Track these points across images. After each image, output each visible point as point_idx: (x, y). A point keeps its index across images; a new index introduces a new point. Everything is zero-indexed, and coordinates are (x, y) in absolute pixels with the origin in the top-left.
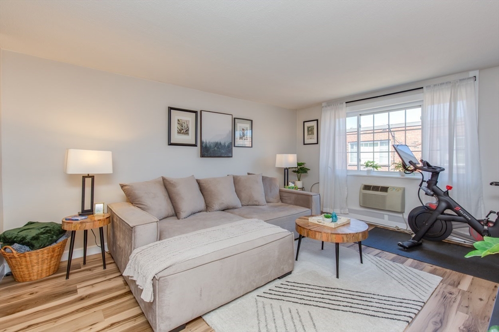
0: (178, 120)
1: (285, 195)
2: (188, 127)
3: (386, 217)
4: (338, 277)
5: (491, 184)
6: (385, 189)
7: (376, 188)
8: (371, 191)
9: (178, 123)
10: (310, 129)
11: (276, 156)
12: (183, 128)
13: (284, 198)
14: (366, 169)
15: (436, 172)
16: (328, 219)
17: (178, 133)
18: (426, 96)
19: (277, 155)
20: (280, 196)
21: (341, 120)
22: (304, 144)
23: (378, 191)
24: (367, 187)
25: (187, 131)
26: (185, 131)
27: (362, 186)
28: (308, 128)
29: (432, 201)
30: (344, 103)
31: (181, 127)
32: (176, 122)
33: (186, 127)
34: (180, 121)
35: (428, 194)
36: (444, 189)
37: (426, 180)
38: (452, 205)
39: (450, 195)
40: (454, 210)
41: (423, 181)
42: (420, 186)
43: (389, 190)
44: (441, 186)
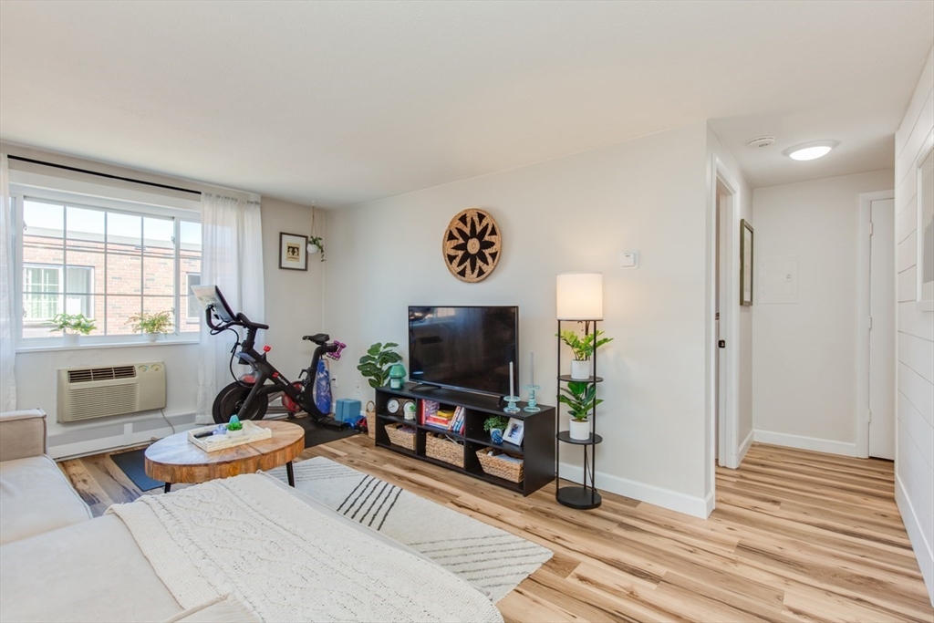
3: (129, 427)
5: (305, 338)
6: (127, 371)
8: (93, 382)
14: (60, 334)
18: (204, 206)
23: (111, 377)
24: (76, 376)
29: (243, 372)
35: (243, 361)
36: (261, 352)
37: (241, 341)
38: (271, 372)
39: (268, 360)
40: (272, 379)
41: (237, 344)
42: (233, 351)
43: (137, 370)
44: (258, 347)
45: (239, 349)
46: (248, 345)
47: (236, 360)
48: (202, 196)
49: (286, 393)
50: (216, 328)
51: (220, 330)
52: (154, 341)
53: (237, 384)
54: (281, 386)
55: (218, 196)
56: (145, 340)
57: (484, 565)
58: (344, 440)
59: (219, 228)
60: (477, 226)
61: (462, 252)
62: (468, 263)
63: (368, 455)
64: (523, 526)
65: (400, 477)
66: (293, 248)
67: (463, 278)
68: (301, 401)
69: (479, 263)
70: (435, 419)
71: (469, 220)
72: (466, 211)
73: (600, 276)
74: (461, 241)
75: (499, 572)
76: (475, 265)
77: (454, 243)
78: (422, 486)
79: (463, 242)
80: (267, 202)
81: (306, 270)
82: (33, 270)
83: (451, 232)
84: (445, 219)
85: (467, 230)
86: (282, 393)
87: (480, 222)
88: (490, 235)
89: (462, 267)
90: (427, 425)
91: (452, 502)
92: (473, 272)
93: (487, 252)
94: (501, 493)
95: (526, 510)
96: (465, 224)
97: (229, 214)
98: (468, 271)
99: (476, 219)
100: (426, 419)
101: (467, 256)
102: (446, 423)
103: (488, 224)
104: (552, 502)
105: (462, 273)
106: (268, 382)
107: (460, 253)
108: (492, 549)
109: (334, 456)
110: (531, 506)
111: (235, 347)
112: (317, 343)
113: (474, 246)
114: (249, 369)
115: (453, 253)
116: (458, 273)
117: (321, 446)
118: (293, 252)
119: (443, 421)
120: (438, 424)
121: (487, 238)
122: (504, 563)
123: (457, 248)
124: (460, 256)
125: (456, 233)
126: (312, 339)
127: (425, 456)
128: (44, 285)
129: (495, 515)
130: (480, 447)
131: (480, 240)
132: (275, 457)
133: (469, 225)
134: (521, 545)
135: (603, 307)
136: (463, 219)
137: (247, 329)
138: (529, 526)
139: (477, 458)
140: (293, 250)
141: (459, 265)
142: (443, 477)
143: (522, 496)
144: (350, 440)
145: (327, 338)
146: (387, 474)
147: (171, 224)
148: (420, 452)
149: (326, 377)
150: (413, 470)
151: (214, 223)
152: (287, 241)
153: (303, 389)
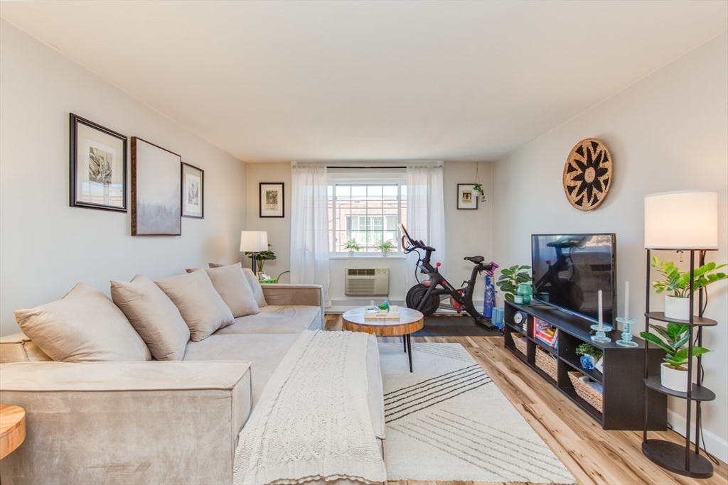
0: (92, 150)
1: (272, 293)
2: (109, 168)
3: (372, 302)
4: (411, 371)
5: (465, 259)
6: (371, 272)
7: (361, 272)
9: (92, 157)
10: (271, 195)
11: (241, 233)
12: (101, 170)
13: (271, 297)
14: (347, 250)
15: (429, 251)
16: (383, 310)
17: (92, 179)
18: (409, 175)
19: (243, 232)
20: (265, 296)
21: (321, 187)
22: (261, 217)
23: (364, 274)
24: (352, 272)
25: (109, 175)
26: (103, 176)
27: (347, 271)
28: (268, 193)
29: (426, 279)
30: (325, 168)
31: (97, 167)
32: (88, 153)
33: (106, 168)
34: (95, 152)
35: (423, 272)
36: (435, 266)
37: (422, 258)
38: (440, 280)
39: (439, 272)
40: (442, 285)
41: (420, 260)
42: (417, 264)
43: (376, 272)
44: (433, 263)
45: (421, 263)
46: (427, 261)
47: (419, 269)
48: (407, 169)
49: (453, 297)
50: (407, 249)
51: (410, 251)
52: (385, 256)
53: (420, 285)
54: (447, 291)
55: (416, 167)
56: (381, 256)
57: (498, 455)
58: (487, 337)
59: (417, 186)
60: (593, 154)
61: (581, 182)
62: (585, 193)
63: (494, 353)
64: (570, 448)
65: (500, 373)
66: (467, 194)
67: (580, 207)
68: (463, 304)
69: (595, 191)
70: (543, 335)
71: (585, 150)
72: (582, 142)
73: (715, 194)
74: (580, 172)
75: (503, 465)
76: (591, 194)
77: (574, 174)
78: (511, 384)
79: (581, 172)
80: (447, 165)
81: (477, 209)
82: (375, 218)
83: (570, 164)
84: (563, 154)
85: (584, 161)
86: (449, 295)
87: (595, 150)
88: (603, 162)
89: (581, 196)
90: (537, 339)
91: (524, 405)
92: (589, 201)
93: (601, 179)
94: (580, 416)
95: (592, 440)
96: (582, 154)
97: (423, 177)
98: (585, 200)
99: (591, 148)
100: (537, 333)
101: (584, 185)
102: (550, 340)
103: (601, 151)
104: (634, 447)
105: (580, 203)
106: (439, 287)
107: (579, 183)
108: (517, 448)
109: (469, 345)
110: (601, 440)
111: (418, 262)
112: (475, 262)
113: (590, 175)
114: (427, 277)
115: (572, 184)
116: (576, 203)
117: (468, 338)
118: (467, 197)
119: (548, 338)
120: (544, 340)
121: (601, 165)
122: (516, 463)
123: (576, 179)
124: (579, 186)
125: (575, 165)
126: (470, 259)
127: (534, 366)
128: (379, 226)
129: (551, 428)
130: (573, 370)
131: (595, 169)
132: (392, 329)
133: (586, 155)
134: (548, 460)
135: (718, 234)
136: (580, 151)
137: (425, 251)
138: (578, 451)
139: (570, 379)
140: (467, 195)
141: (578, 195)
142: (537, 385)
143: (601, 428)
144: (491, 339)
145: (482, 259)
146: (493, 368)
147: (396, 188)
148: (530, 360)
149: (491, 289)
150: (517, 372)
151: (414, 184)
152: (462, 189)
153: (463, 295)
